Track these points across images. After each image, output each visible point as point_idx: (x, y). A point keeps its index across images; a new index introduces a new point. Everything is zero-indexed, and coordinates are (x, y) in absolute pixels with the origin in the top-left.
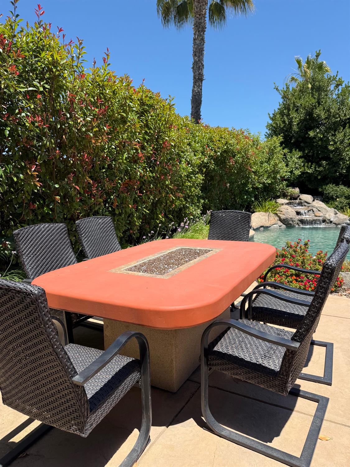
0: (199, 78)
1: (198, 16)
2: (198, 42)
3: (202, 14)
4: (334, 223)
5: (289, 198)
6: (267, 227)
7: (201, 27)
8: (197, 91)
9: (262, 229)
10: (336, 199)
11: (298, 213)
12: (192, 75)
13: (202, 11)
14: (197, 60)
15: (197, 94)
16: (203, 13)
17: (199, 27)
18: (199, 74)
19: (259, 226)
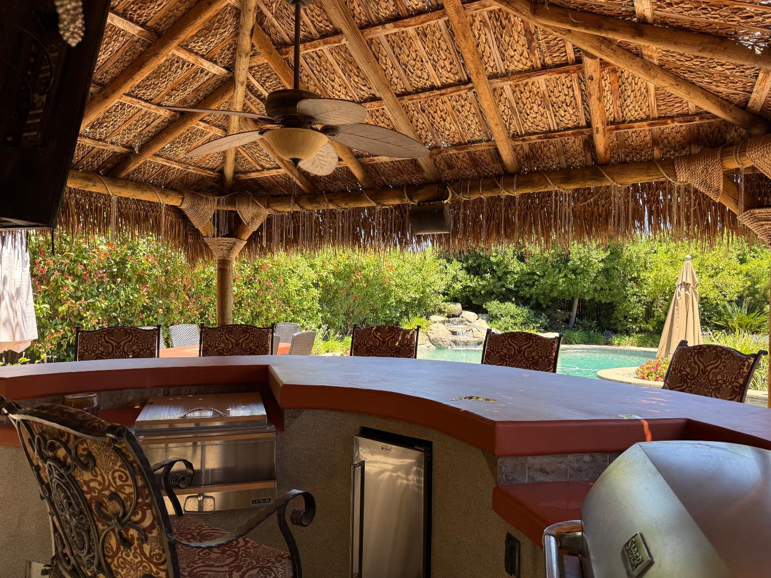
5: (446, 315)
10: (500, 319)
11: (454, 333)
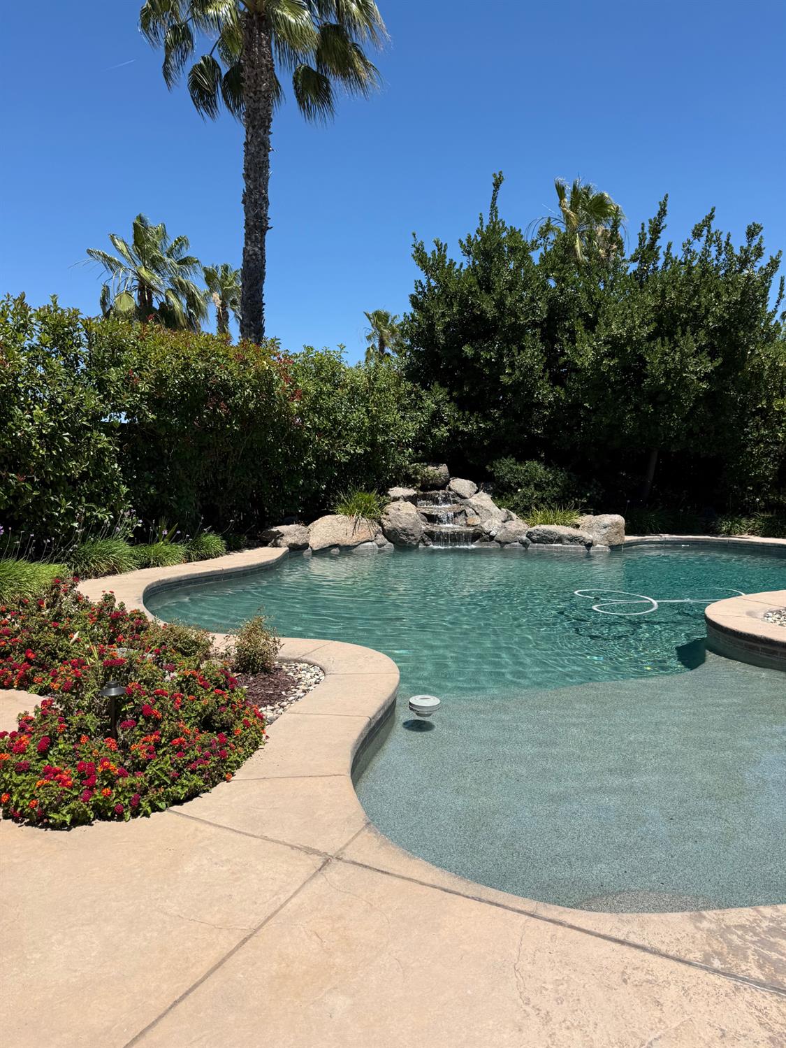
0: (255, 224)
1: (252, 94)
2: (253, 149)
3: (260, 91)
4: (497, 541)
6: (349, 548)
7: (258, 118)
8: (251, 253)
9: (336, 551)
10: (516, 491)
12: (242, 217)
13: (261, 86)
14: (252, 187)
15: (252, 259)
16: (263, 90)
17: (255, 118)
18: (257, 216)
19: (329, 545)
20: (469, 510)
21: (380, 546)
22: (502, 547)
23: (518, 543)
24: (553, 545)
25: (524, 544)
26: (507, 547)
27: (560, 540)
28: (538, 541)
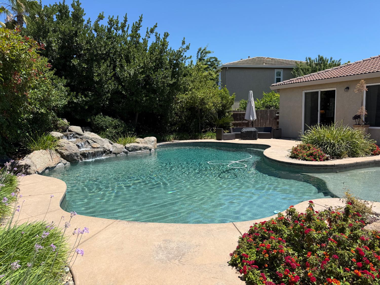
4: (114, 153)
6: (53, 168)
9: (47, 171)
10: (106, 129)
11: (78, 146)
19: (45, 169)
20: (90, 141)
21: (65, 164)
22: (116, 155)
23: (123, 153)
24: (138, 151)
25: (126, 153)
26: (118, 155)
27: (140, 149)
28: (132, 151)
